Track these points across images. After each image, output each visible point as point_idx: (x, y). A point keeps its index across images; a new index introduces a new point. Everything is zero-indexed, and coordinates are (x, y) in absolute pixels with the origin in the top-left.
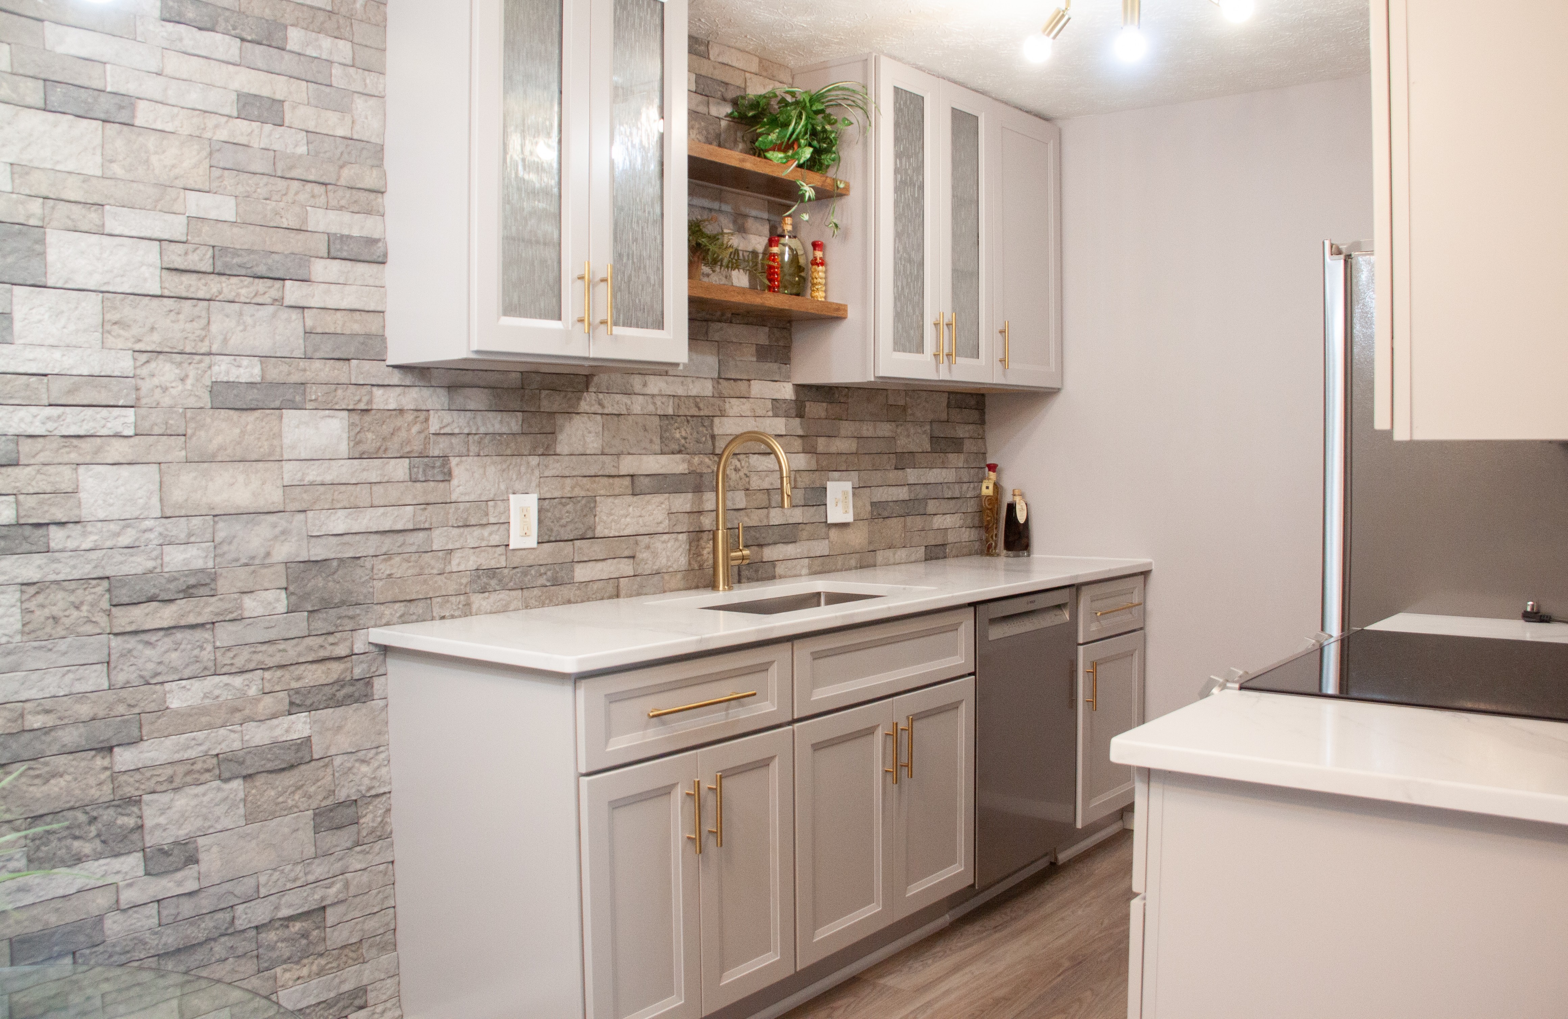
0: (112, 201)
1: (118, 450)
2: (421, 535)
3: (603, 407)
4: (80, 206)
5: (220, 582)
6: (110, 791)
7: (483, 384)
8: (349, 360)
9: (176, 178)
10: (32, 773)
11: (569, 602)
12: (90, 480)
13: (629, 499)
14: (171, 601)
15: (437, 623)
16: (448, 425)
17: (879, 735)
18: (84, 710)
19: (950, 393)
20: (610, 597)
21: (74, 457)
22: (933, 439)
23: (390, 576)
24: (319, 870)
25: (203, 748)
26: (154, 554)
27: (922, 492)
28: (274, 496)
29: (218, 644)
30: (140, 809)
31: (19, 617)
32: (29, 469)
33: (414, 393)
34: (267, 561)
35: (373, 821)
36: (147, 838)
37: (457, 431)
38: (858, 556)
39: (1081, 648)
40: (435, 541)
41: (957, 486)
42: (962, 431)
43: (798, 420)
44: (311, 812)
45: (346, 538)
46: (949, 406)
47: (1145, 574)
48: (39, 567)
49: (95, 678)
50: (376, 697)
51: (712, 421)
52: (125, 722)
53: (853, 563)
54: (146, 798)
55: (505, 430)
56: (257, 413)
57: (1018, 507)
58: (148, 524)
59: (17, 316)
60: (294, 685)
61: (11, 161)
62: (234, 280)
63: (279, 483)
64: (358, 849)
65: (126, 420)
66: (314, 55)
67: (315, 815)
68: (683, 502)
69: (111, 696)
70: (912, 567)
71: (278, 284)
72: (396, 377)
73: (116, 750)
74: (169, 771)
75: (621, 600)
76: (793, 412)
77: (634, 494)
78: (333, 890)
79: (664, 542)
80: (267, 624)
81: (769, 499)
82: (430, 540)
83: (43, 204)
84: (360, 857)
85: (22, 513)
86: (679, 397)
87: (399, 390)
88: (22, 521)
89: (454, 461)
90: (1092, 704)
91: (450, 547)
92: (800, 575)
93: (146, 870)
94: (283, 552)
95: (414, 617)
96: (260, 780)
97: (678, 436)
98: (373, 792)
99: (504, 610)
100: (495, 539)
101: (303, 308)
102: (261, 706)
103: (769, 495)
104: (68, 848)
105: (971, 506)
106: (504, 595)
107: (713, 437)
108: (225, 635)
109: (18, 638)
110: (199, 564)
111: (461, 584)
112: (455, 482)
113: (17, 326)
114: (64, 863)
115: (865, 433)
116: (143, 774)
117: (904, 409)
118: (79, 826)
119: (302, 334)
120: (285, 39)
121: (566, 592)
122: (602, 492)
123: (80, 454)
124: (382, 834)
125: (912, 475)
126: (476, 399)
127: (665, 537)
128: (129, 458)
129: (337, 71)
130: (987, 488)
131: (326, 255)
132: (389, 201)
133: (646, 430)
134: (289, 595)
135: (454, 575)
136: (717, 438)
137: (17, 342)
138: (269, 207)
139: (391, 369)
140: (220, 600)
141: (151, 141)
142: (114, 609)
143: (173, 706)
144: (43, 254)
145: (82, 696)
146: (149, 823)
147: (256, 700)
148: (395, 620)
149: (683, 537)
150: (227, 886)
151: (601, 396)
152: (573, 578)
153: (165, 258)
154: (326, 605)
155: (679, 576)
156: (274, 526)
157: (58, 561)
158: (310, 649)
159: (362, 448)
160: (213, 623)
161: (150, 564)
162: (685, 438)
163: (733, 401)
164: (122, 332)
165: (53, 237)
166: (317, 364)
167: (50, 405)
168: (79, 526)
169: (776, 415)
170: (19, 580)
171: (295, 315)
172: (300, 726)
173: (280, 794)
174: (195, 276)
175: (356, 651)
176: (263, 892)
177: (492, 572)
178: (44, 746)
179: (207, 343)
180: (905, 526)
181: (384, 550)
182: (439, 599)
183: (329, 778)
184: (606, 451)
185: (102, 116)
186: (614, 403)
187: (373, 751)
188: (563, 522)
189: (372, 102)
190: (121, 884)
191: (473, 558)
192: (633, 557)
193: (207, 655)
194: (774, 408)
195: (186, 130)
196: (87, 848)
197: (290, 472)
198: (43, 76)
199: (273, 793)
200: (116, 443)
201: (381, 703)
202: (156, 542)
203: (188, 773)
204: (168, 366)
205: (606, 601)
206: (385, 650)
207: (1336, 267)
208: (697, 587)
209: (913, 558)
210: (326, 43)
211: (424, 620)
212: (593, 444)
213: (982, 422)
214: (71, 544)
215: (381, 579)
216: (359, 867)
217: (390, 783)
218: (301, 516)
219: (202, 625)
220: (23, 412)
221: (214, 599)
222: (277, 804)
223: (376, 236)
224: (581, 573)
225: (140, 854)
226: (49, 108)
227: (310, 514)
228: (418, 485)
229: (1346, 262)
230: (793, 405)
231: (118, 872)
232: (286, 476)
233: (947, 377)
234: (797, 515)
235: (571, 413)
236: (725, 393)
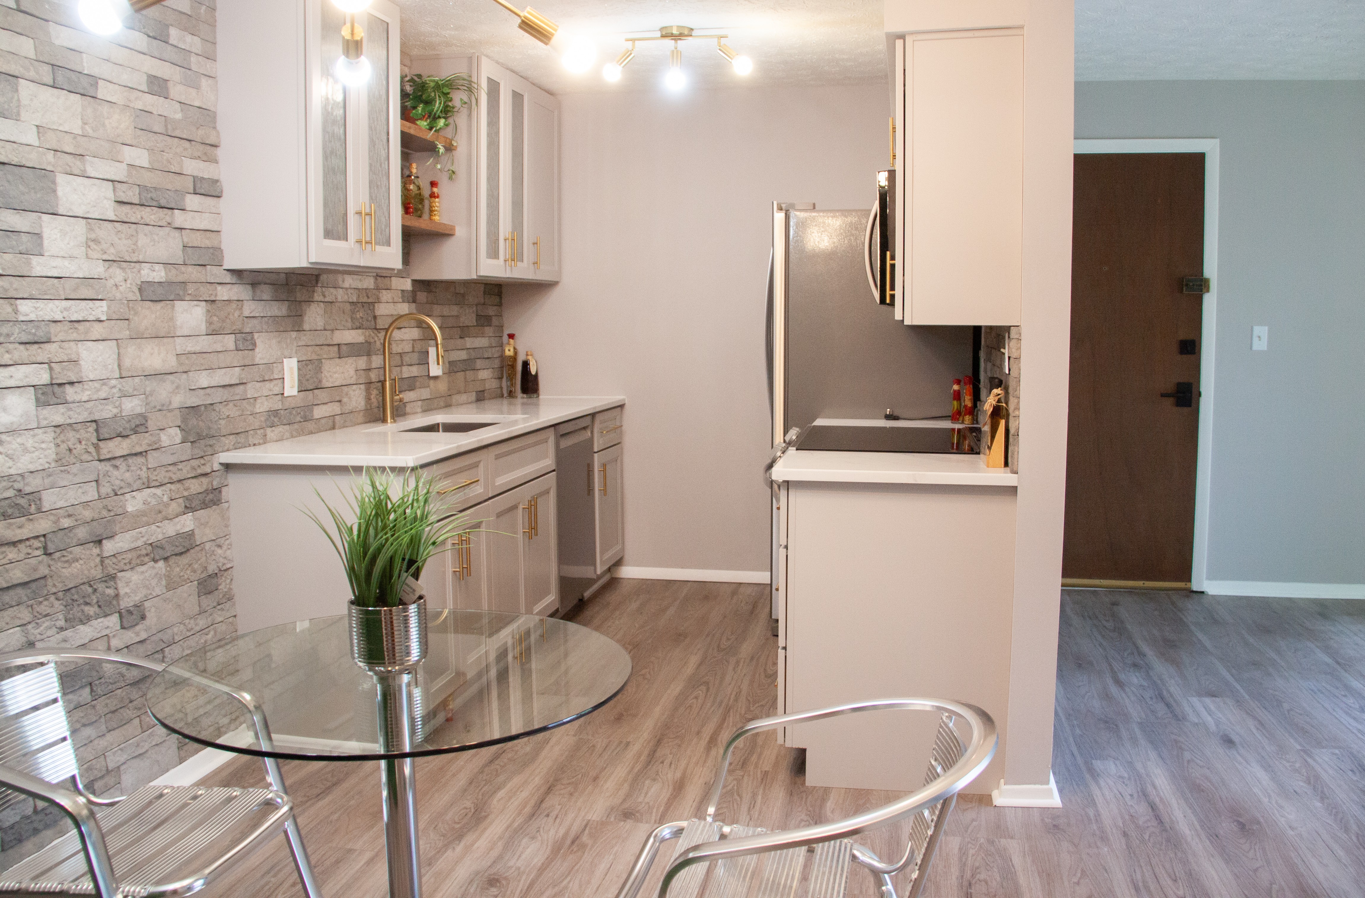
0: (89, 153)
1: (97, 331)
2: (241, 387)
3: (324, 296)
4: (72, 156)
5: (150, 422)
6: (101, 571)
7: (268, 281)
8: (205, 265)
9: (118, 136)
10: (63, 559)
11: (311, 433)
12: (85, 352)
13: (337, 360)
14: (127, 436)
15: (252, 448)
16: (253, 311)
17: (520, 511)
18: (87, 514)
19: (486, 284)
20: (330, 429)
21: (75, 336)
22: (478, 316)
23: (228, 417)
24: (202, 623)
25: (145, 539)
26: (117, 403)
27: (473, 355)
28: (172, 363)
29: (149, 466)
30: (115, 583)
31: (53, 449)
32: (55, 344)
33: (236, 288)
34: (171, 407)
35: (225, 587)
36: (121, 603)
37: (257, 315)
38: (443, 399)
39: (596, 455)
40: (249, 392)
41: (490, 349)
42: (491, 311)
43: (414, 304)
44: (196, 582)
45: (208, 391)
46: (485, 293)
47: (622, 406)
48: (63, 414)
49: (91, 493)
50: (223, 501)
51: (374, 306)
52: (108, 521)
53: (442, 404)
54: (119, 574)
55: (280, 314)
56: (162, 304)
57: (531, 364)
58: (113, 382)
59: (45, 235)
60: (186, 494)
61: (37, 124)
62: (148, 209)
63: (175, 354)
64: (219, 607)
65: (102, 309)
66: (183, 47)
67: (199, 584)
68: (362, 362)
69: (100, 504)
70: (470, 406)
71: (169, 212)
72: (228, 278)
73: (104, 541)
74: (129, 556)
75: (336, 431)
76: (411, 299)
77: (339, 358)
78: (210, 636)
79: (354, 390)
80: (172, 452)
81: (402, 360)
82: (245, 391)
83: (54, 155)
84: (220, 612)
85: (54, 376)
86: (358, 289)
87: (229, 286)
88: (54, 382)
89: (256, 335)
90: (604, 491)
91: (256, 395)
92: (417, 413)
93: (121, 625)
94: (178, 400)
95: (240, 445)
96: (172, 561)
97: (358, 316)
98: (225, 568)
99: (281, 440)
100: (277, 390)
101: (182, 229)
102: (171, 509)
103: (401, 357)
104: (83, 611)
105: (497, 363)
106: (281, 428)
107: (375, 317)
108: (154, 459)
109: (53, 465)
110: (139, 410)
111: (261, 421)
112: (257, 350)
113: (46, 243)
114: (82, 622)
115: (445, 313)
116: (116, 558)
117: (463, 295)
118: (89, 596)
119: (182, 247)
120: (168, 35)
121: (310, 426)
122: (325, 356)
123: (79, 334)
124: (229, 598)
125: (470, 342)
126: (266, 292)
127: (354, 387)
128: (104, 336)
129: (193, 59)
130: (509, 350)
131: (192, 192)
132: (220, 152)
133: (344, 312)
134: (182, 430)
135: (258, 415)
136: (378, 317)
137: (46, 254)
138: (165, 158)
139: (226, 272)
140: (151, 435)
141: (105, 109)
142: (100, 443)
143: (129, 510)
144: (55, 191)
145: (86, 504)
146: (122, 592)
147: (167, 505)
148: (231, 447)
149: (362, 387)
150: (160, 635)
151: (324, 289)
152: (312, 416)
153: (117, 194)
154: (200, 437)
155: (362, 414)
156: (173, 382)
157: (70, 409)
158: (194, 468)
159: (213, 327)
160: (146, 452)
161: (115, 411)
162: (362, 318)
163: (384, 291)
164: (95, 247)
165: (61, 179)
166: (190, 269)
167: (66, 299)
168: (80, 385)
169: (403, 302)
170: (54, 424)
171: (177, 234)
172: (188, 522)
173: (182, 570)
174: (129, 207)
175: (215, 469)
176: (177, 639)
177: (275, 413)
178: (70, 540)
179: (136, 254)
180: (465, 378)
181: (224, 398)
182: (252, 432)
183: (204, 558)
184: (327, 327)
185: (82, 92)
186: (331, 294)
187: (224, 539)
188: (308, 377)
189: (210, 81)
190: (111, 635)
191: (266, 403)
192: (340, 401)
193: (144, 474)
194: (403, 297)
195: (121, 102)
196: (91, 610)
197: (182, 345)
198: (52, 62)
199: (178, 569)
200: (97, 326)
201: (226, 505)
202: (117, 395)
203: (139, 557)
204: (118, 271)
205: (328, 432)
206: (228, 467)
207: (779, 217)
208: (370, 422)
209: (470, 401)
210: (189, 38)
211: (245, 447)
212: (320, 323)
213: (500, 305)
214: (77, 398)
215: (224, 419)
216: (221, 619)
217: (232, 561)
218: (185, 376)
219: (141, 453)
220: (51, 304)
221: (147, 435)
222: (180, 577)
223: (216, 178)
224: (318, 412)
225: (117, 615)
226: (56, 86)
227: (191, 374)
228: (240, 352)
229: (786, 214)
230: (411, 294)
231: (108, 627)
232: (178, 347)
233: (511, 276)
234: (415, 371)
235: (310, 301)
236: (381, 286)
